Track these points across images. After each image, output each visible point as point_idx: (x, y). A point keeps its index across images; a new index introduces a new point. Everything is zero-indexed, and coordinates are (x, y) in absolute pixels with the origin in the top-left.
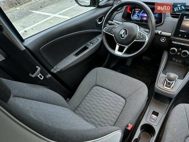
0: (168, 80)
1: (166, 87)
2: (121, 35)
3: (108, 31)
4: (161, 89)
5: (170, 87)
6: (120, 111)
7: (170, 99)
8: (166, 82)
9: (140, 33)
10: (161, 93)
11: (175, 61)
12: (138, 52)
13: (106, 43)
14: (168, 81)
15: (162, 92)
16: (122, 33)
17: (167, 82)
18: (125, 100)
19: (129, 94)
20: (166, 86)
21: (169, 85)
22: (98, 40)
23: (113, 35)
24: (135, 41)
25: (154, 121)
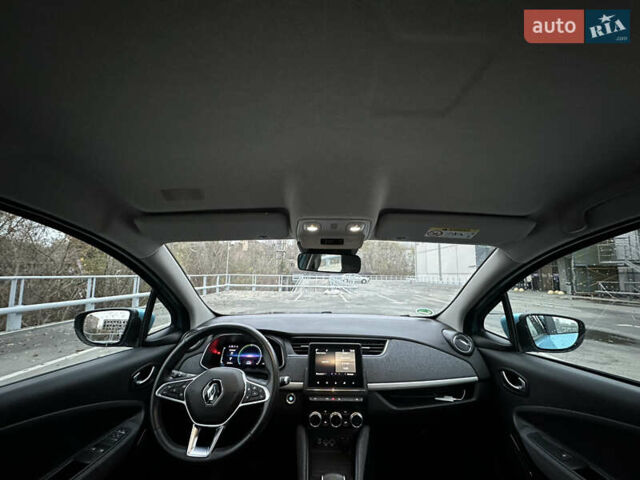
2: (207, 398)
3: (169, 392)
9: (251, 386)
12: (252, 432)
13: (160, 430)
16: (209, 391)
22: (128, 431)
23: (184, 402)
24: (241, 405)
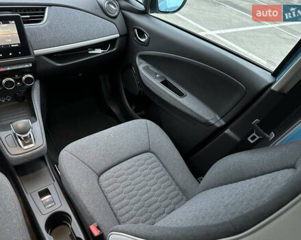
0: (21, 134)
1: (26, 147)
4: (21, 155)
5: (31, 143)
7: (42, 158)
10: (26, 160)
14: (22, 136)
15: (27, 157)
17: (21, 139)
20: (25, 145)
21: (27, 141)
25: (53, 204)
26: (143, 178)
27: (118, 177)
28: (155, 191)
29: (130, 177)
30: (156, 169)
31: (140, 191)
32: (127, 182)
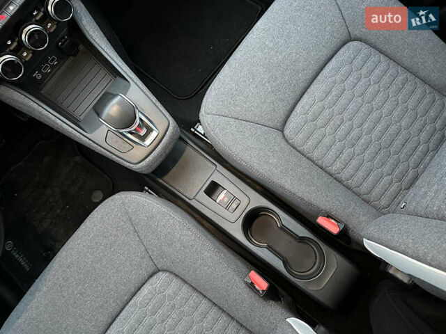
0: (128, 127)
1: (148, 142)
5: (150, 130)
6: (195, 295)
8: (129, 135)
11: (45, 76)
14: (132, 128)
18: (159, 271)
19: (142, 258)
20: (143, 138)
25: (237, 202)
26: (359, 100)
27: (315, 119)
28: (390, 113)
29: (337, 108)
30: (377, 71)
31: (366, 126)
32: (336, 120)
